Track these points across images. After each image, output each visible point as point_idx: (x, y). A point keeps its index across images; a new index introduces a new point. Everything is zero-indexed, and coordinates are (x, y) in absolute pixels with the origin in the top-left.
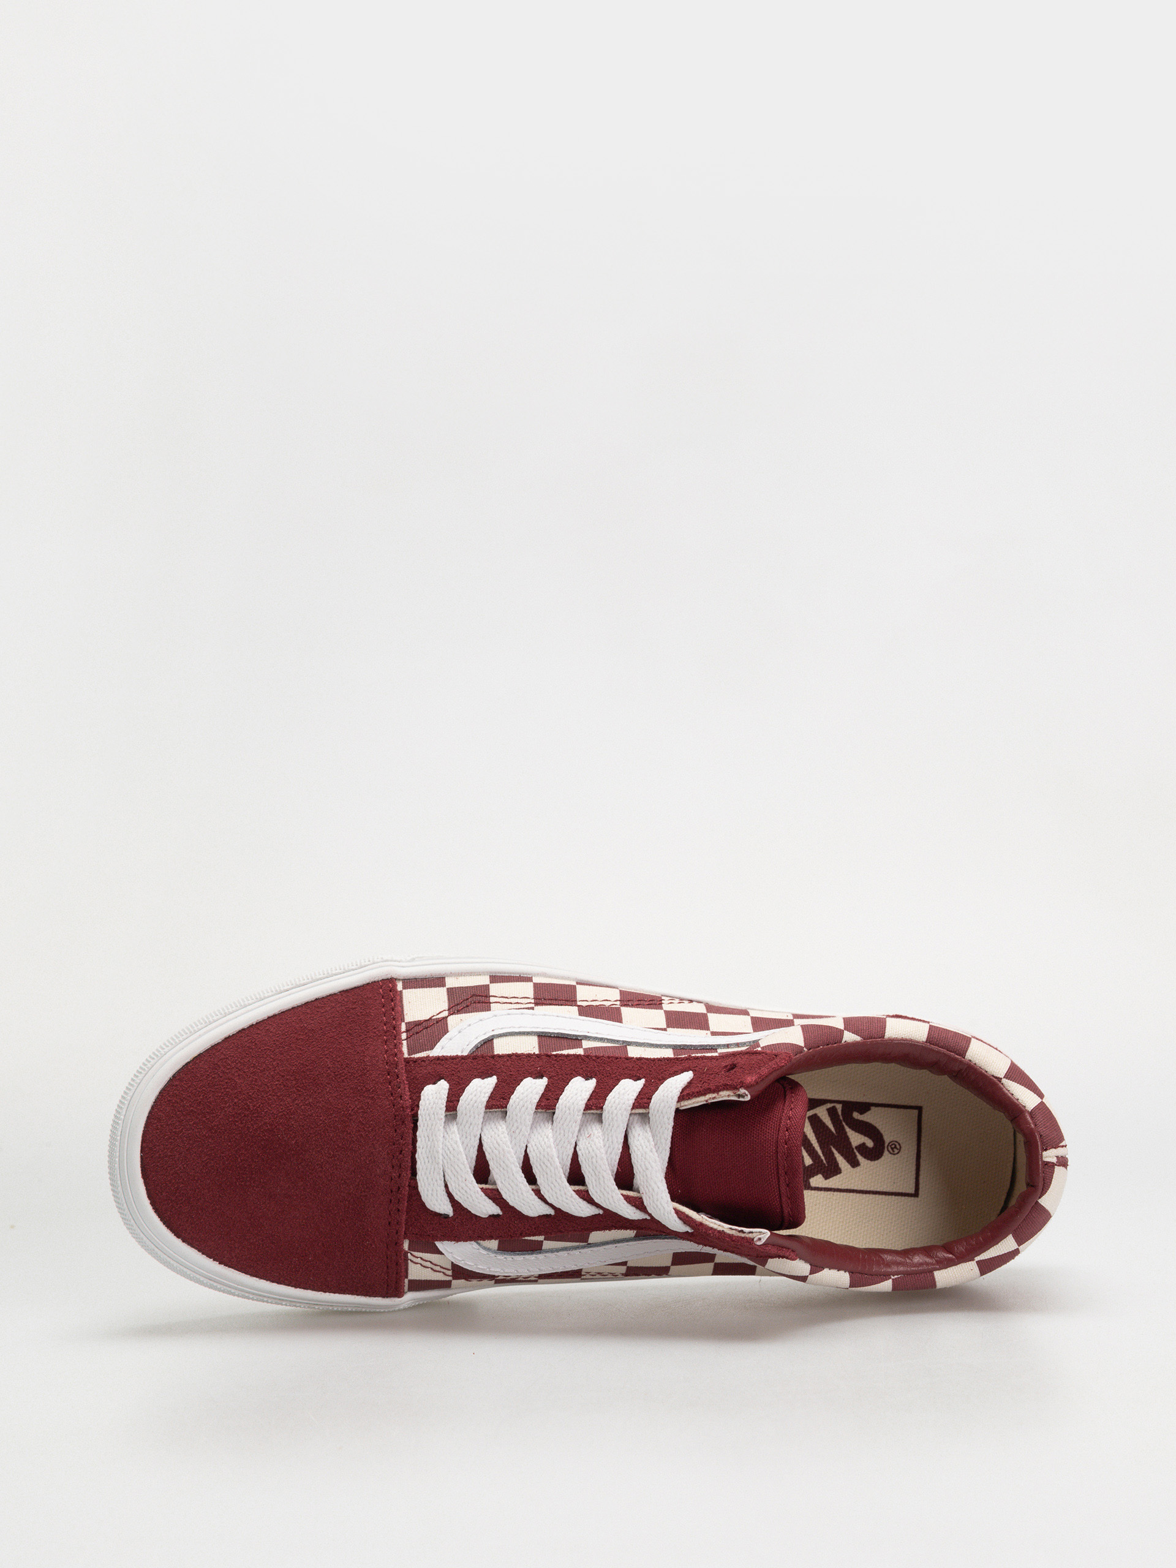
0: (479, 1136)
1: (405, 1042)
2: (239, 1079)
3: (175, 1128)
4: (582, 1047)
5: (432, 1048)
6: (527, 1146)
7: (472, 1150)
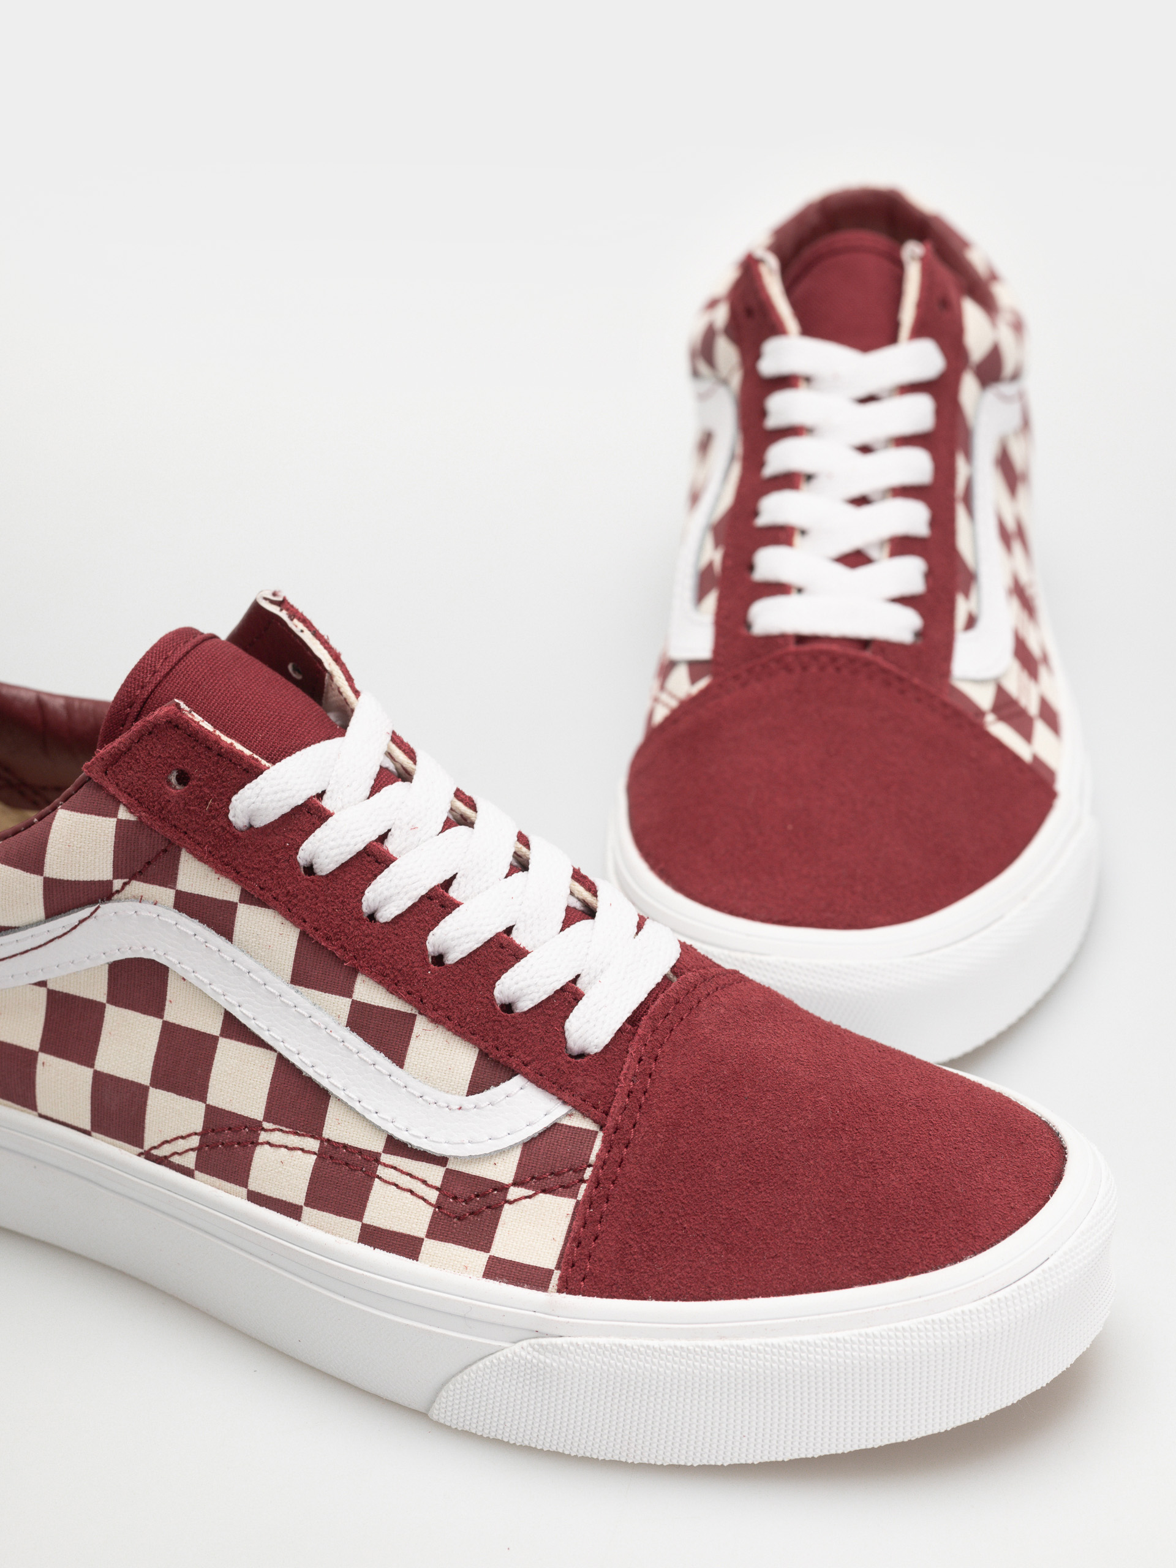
0: (561, 934)
4: (353, 1001)
5: (555, 1127)
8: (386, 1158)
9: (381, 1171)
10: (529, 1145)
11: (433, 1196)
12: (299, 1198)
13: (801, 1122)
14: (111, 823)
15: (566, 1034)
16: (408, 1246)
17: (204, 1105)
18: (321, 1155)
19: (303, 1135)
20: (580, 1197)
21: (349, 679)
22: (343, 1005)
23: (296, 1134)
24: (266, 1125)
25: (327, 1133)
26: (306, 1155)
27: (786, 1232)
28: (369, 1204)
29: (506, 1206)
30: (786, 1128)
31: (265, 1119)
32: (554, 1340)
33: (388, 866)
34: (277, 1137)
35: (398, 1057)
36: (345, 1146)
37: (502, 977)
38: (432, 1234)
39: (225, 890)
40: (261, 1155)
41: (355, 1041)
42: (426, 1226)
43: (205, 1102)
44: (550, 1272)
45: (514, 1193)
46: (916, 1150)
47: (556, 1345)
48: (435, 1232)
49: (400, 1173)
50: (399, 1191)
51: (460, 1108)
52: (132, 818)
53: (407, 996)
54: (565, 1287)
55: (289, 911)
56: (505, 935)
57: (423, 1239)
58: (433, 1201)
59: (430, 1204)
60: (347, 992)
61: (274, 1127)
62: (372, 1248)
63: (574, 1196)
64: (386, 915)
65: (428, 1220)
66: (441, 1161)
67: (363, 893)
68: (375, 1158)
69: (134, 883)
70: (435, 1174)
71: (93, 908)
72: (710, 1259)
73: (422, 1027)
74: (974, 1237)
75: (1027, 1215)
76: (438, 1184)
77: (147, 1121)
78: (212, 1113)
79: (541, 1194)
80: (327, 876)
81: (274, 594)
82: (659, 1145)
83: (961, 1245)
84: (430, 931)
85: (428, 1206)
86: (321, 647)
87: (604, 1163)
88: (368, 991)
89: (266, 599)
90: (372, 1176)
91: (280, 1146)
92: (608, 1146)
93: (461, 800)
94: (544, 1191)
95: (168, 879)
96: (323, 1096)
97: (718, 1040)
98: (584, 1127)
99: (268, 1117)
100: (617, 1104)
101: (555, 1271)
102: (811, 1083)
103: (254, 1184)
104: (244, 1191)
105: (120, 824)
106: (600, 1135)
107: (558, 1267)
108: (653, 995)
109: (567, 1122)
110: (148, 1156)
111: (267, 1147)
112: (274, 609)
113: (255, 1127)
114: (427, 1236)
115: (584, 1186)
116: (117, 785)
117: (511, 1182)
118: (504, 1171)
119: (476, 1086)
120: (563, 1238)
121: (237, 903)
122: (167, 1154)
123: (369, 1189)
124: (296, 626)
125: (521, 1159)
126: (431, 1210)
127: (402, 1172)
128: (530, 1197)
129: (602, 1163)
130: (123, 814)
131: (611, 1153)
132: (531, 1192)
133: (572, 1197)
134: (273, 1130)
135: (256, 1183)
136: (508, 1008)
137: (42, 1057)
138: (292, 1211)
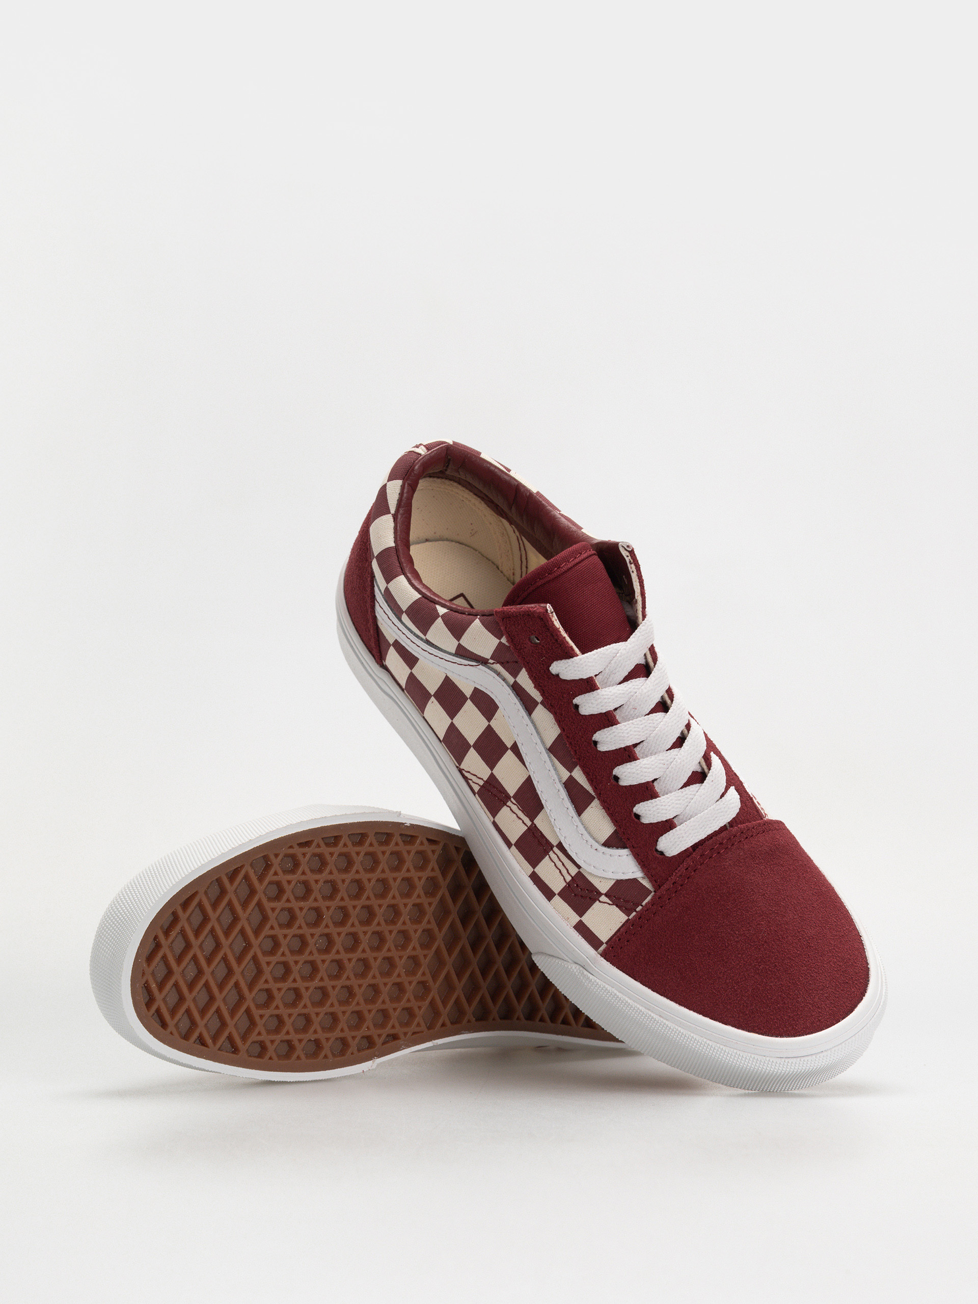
0: (680, 790)
1: (644, 904)
2: (748, 991)
3: (810, 1009)
4: (571, 775)
5: (635, 881)
6: (667, 750)
7: (691, 790)
8: (555, 849)
9: (551, 853)
10: (619, 883)
11: (569, 879)
12: (513, 841)
13: (746, 932)
14: (496, 641)
15: (658, 843)
16: (548, 894)
17: (491, 772)
18: (529, 829)
19: (526, 815)
20: (630, 917)
21: (644, 607)
22: (565, 774)
23: (523, 812)
24: (512, 799)
25: (536, 821)
26: (523, 824)
27: (712, 984)
28: (540, 864)
29: (597, 902)
30: (737, 932)
31: (513, 797)
32: (589, 975)
33: (612, 726)
34: (514, 808)
35: (580, 811)
36: (541, 833)
37: (641, 803)
38: (560, 894)
39: (536, 695)
40: (505, 810)
41: (563, 794)
42: (560, 890)
43: (492, 770)
44: (602, 943)
45: (603, 898)
46: (791, 970)
47: (588, 978)
48: (562, 894)
49: (558, 860)
50: (555, 867)
51: (596, 850)
52: (507, 644)
53: (595, 789)
54: (605, 955)
55: (559, 721)
56: (651, 784)
57: (556, 895)
58: (568, 881)
59: (566, 881)
60: (570, 771)
61: (516, 803)
62: (533, 884)
63: (628, 916)
64: (602, 748)
65: (562, 888)
66: (579, 867)
67: (595, 733)
68: (552, 847)
69: (498, 665)
70: (574, 871)
71: (477, 664)
72: (672, 979)
73: (596, 803)
74: (793, 1028)
75: (824, 1026)
76: (573, 875)
77: (465, 758)
78: (492, 776)
79: (615, 906)
80: (583, 715)
81: (628, 546)
82: (675, 914)
83: (785, 1029)
84: (618, 765)
85: (564, 882)
86: (638, 584)
87: (648, 910)
88: (579, 775)
89: (623, 546)
90: (546, 853)
91: (515, 813)
92: (652, 902)
93: (668, 695)
94: (617, 906)
95: (515, 674)
96: (541, 807)
97: (730, 871)
98: (647, 887)
99: (514, 797)
100: (666, 886)
101: (605, 944)
102: (763, 912)
103: (497, 819)
104: (492, 819)
105: (500, 644)
106: (653, 893)
107: (606, 943)
108: (710, 837)
109: (640, 880)
110: (460, 771)
111: (509, 809)
112: (625, 553)
113: (508, 797)
114: (558, 894)
115: (634, 913)
116: (506, 628)
117: (604, 893)
118: (604, 887)
119: (608, 844)
120: (615, 931)
121: (538, 703)
122: (469, 777)
123: (543, 858)
124: (632, 568)
125: (613, 886)
126: (565, 884)
127: (560, 860)
128: (609, 904)
129: (646, 909)
130: (504, 640)
131: (653, 907)
132: (611, 903)
133: (627, 916)
134: (515, 804)
135: (498, 819)
136: (638, 817)
137: (433, 699)
138: (509, 844)
